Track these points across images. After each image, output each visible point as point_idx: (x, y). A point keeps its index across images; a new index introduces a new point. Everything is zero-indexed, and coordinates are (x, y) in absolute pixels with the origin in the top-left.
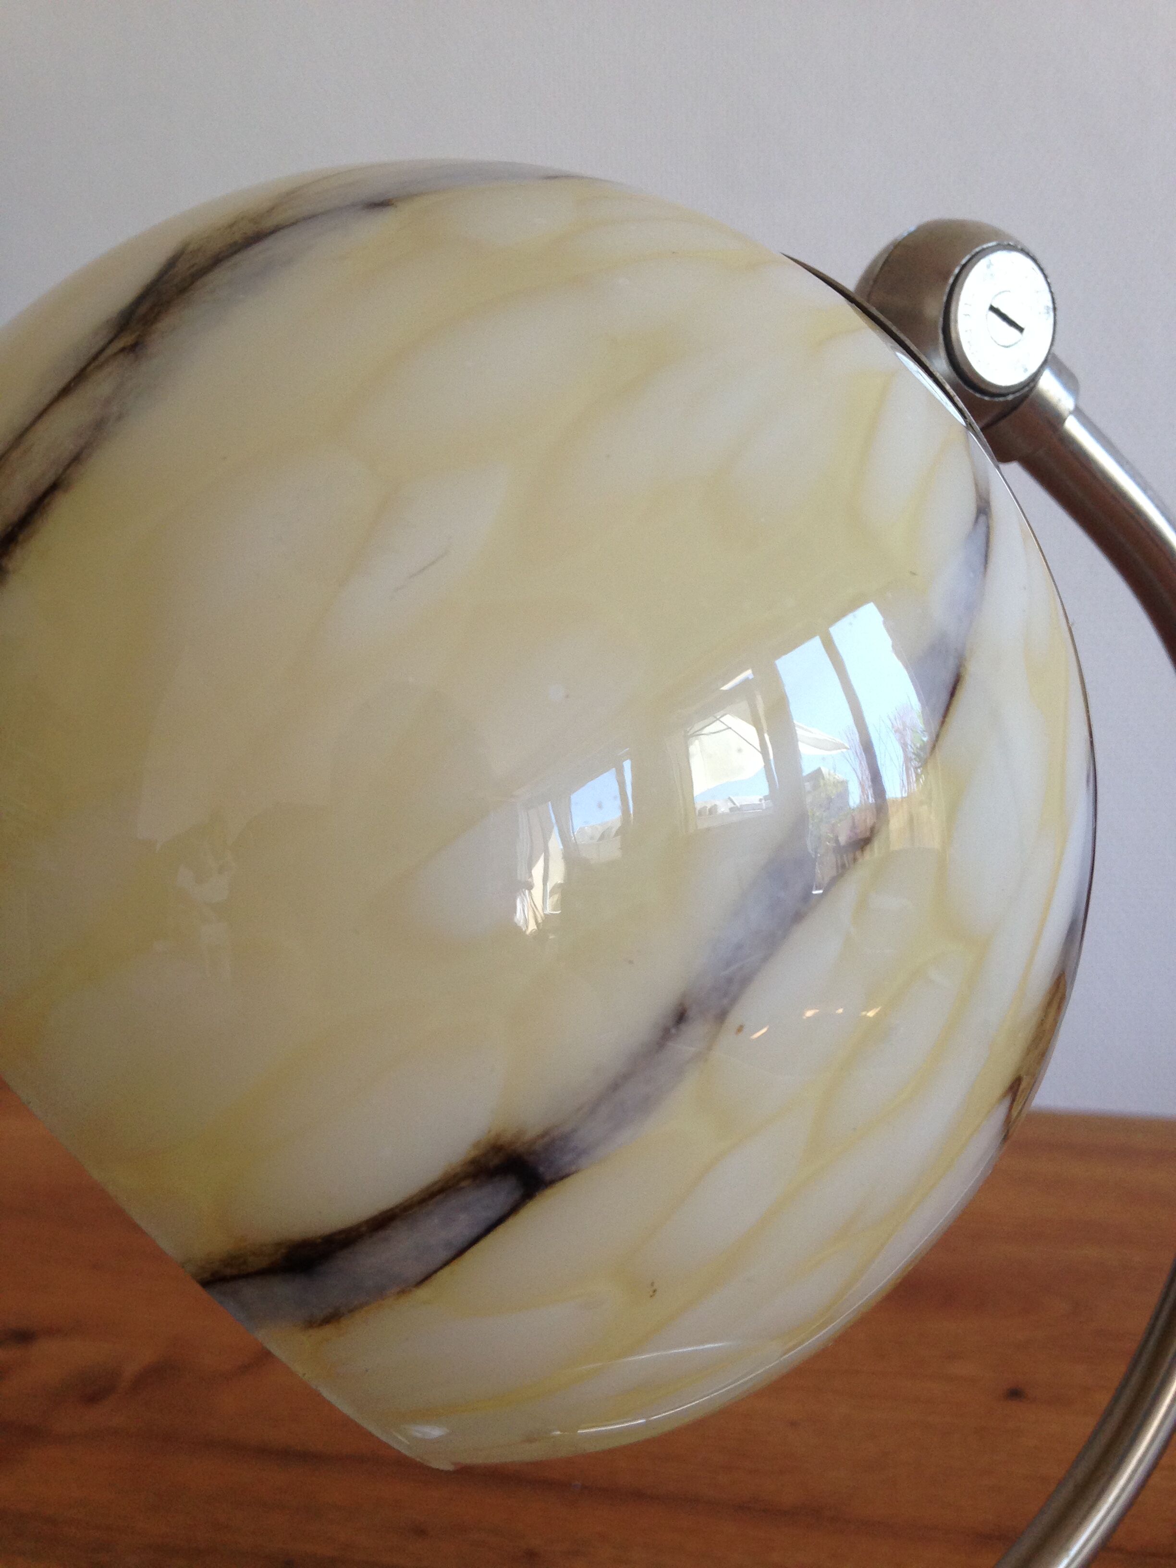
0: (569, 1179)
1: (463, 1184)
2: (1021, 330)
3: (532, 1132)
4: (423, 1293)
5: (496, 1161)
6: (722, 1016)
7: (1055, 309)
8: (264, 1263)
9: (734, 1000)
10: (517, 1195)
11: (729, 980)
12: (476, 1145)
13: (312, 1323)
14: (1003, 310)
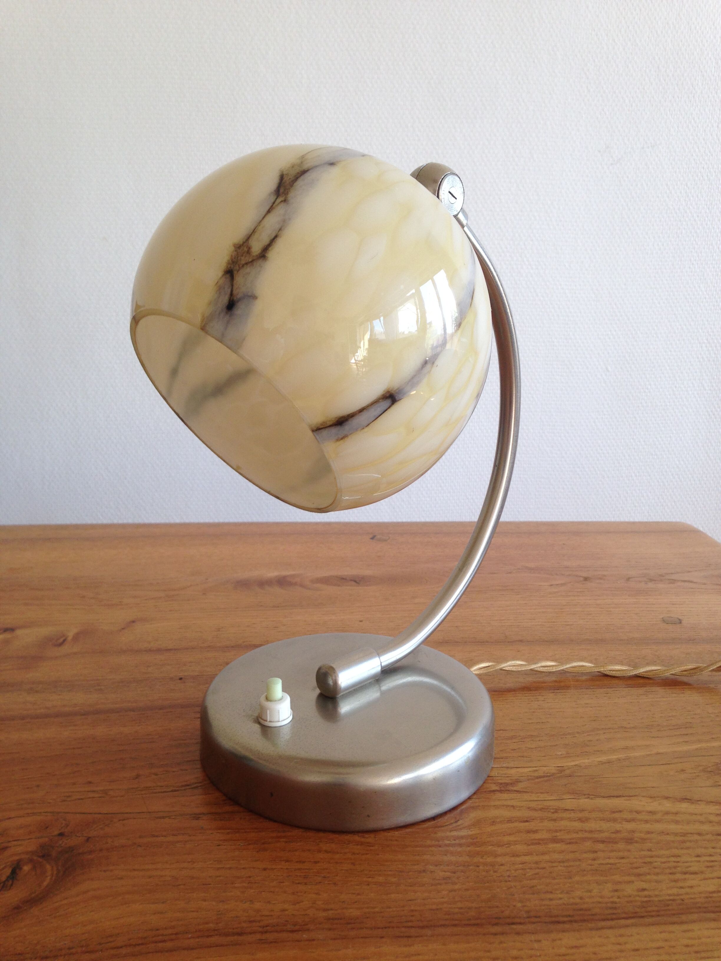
0: (401, 400)
1: (380, 400)
2: (456, 199)
3: (396, 388)
4: (366, 430)
5: (388, 395)
6: (433, 363)
7: (464, 193)
8: (331, 423)
9: (436, 359)
10: (390, 404)
11: (435, 355)
12: (384, 391)
13: (338, 440)
14: (452, 193)
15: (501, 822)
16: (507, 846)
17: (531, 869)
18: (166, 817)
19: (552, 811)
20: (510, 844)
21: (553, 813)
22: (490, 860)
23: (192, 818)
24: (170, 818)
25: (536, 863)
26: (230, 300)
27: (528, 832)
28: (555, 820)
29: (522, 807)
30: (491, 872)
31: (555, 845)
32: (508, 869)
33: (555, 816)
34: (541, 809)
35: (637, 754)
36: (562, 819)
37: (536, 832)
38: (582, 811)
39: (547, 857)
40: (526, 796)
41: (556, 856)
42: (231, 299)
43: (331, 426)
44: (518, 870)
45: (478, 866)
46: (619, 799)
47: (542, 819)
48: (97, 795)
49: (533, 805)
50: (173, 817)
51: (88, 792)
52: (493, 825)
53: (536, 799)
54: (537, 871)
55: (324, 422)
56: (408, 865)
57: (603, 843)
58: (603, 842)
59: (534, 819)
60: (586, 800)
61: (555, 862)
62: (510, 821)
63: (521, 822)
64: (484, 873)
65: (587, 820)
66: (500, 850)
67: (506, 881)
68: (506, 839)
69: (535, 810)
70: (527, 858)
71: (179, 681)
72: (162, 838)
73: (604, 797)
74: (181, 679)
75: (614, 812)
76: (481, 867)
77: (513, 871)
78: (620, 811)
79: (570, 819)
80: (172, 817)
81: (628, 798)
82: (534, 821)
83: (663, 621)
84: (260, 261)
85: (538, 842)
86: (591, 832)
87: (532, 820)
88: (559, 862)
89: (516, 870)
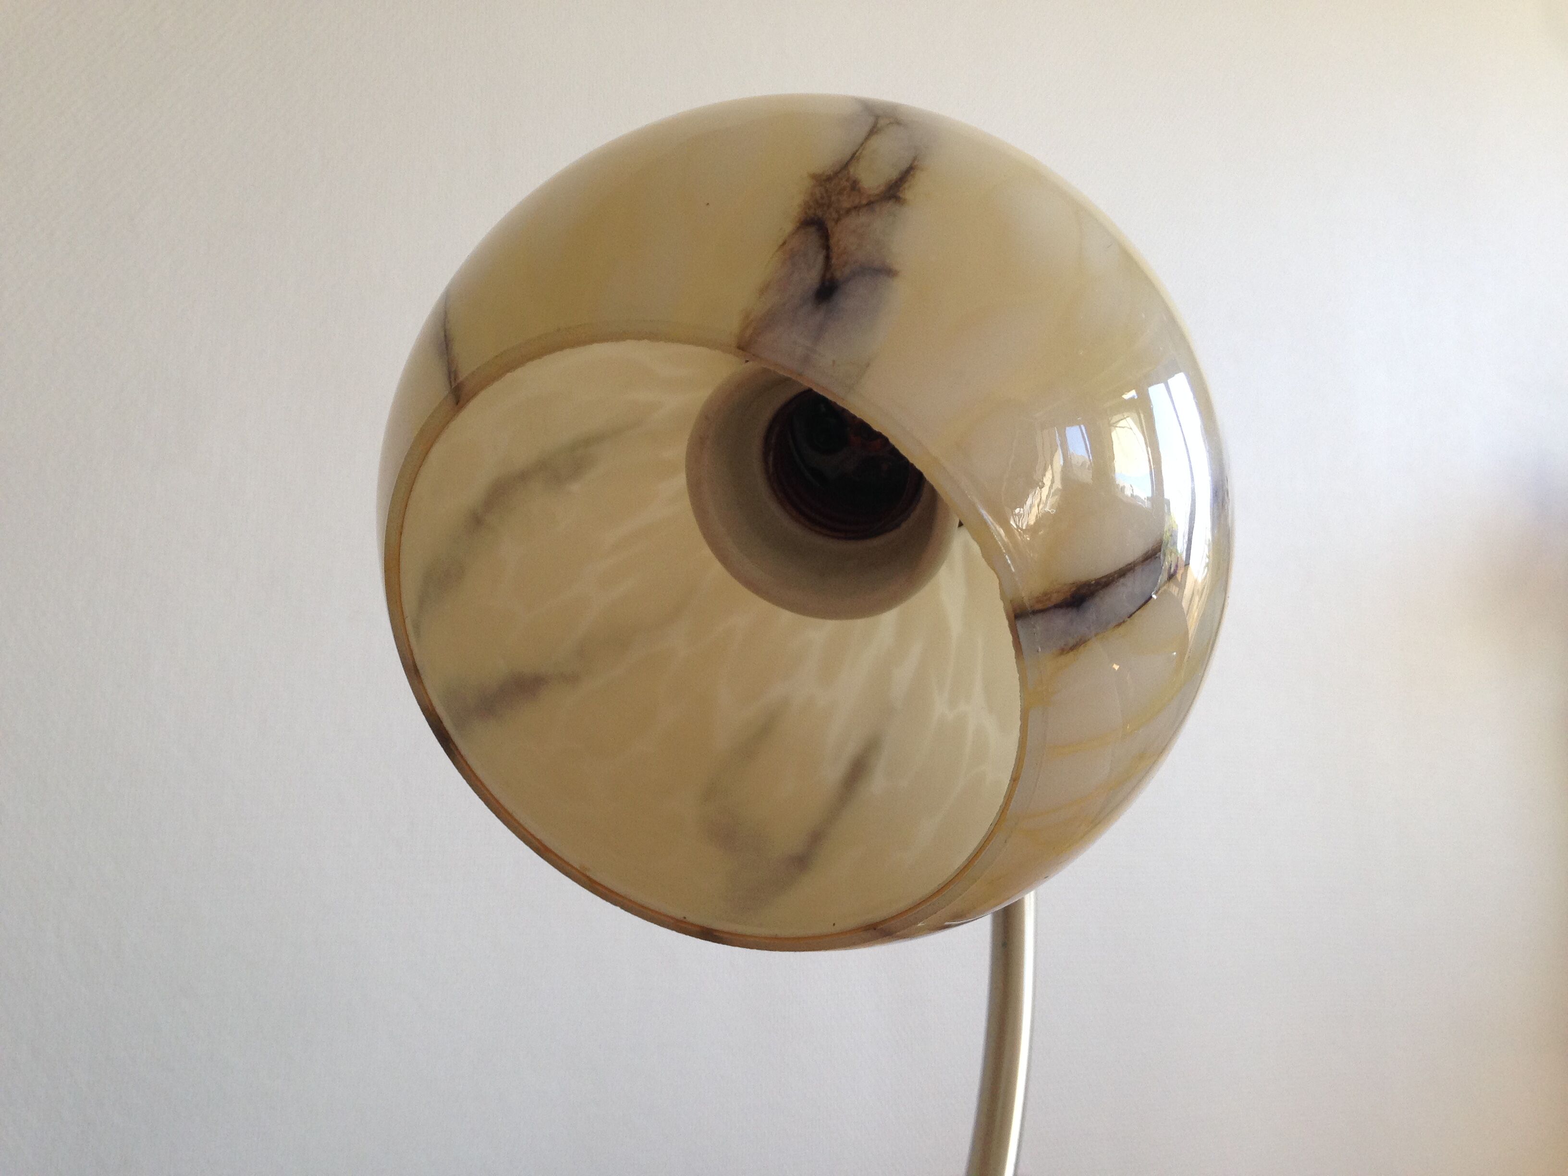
26: (823, 277)
42: (828, 276)
43: (1058, 606)
55: (1045, 594)
84: (890, 205)
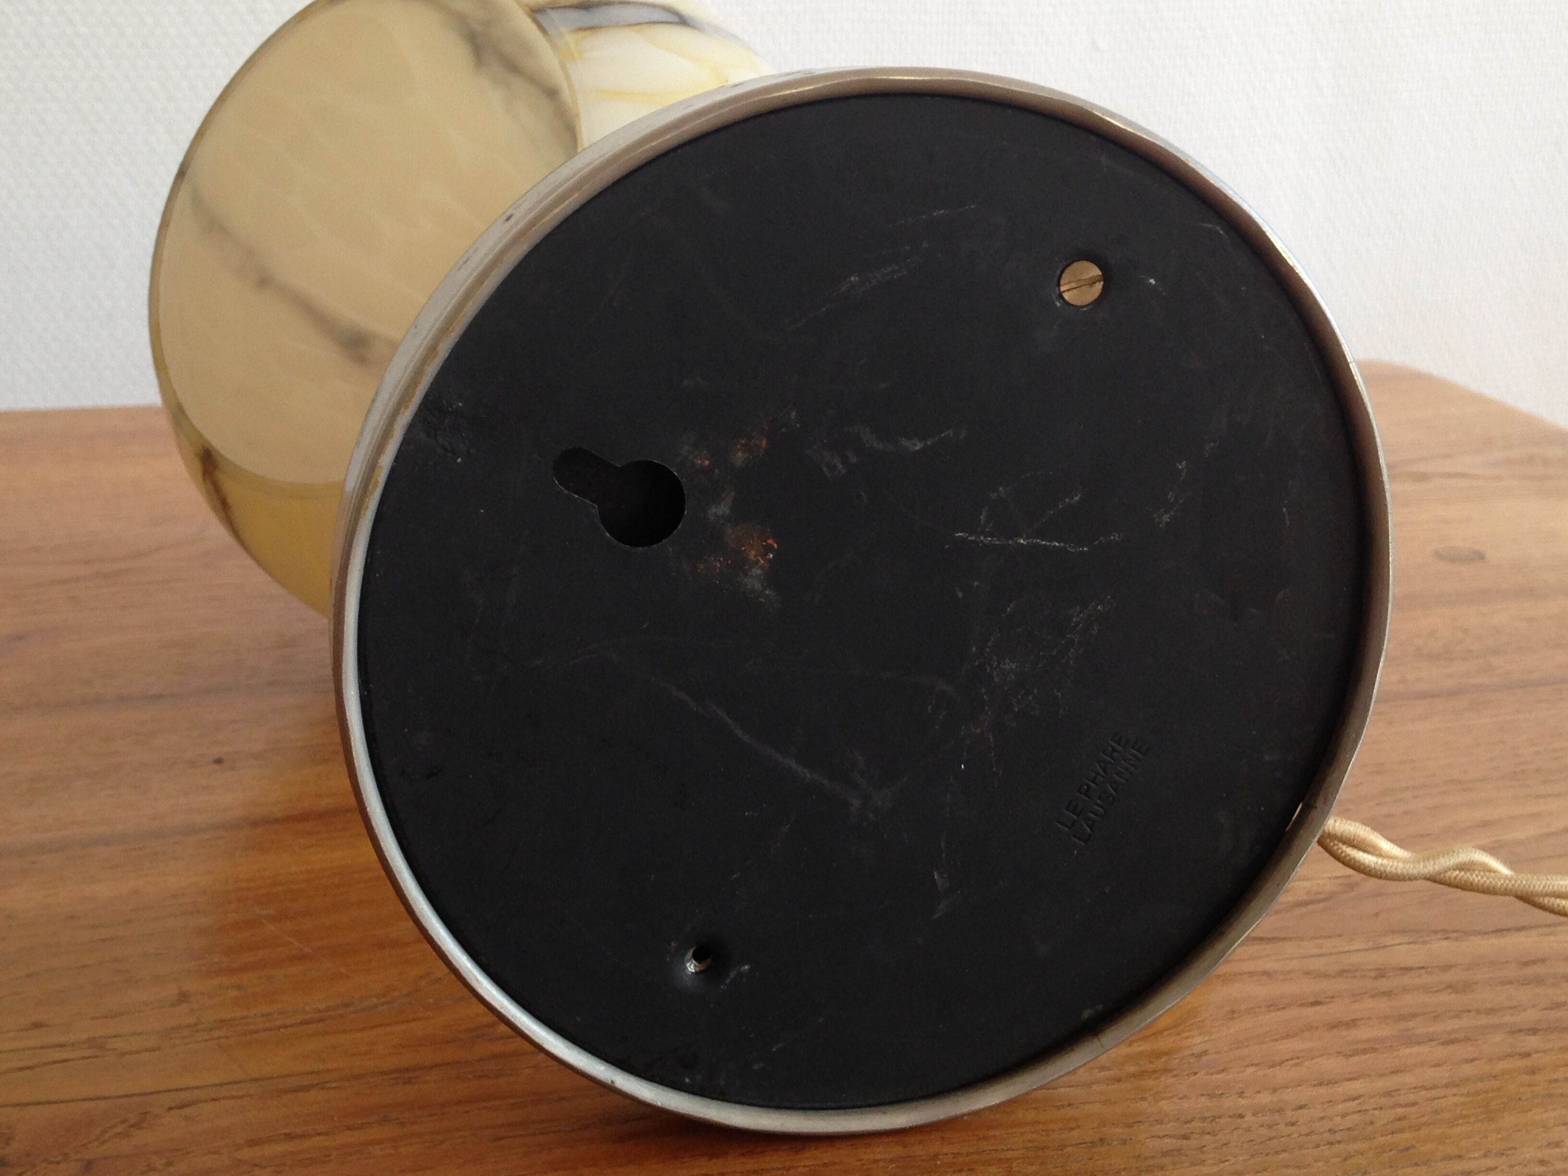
15: (1250, 1011)
16: (1292, 1062)
17: (1381, 1108)
18: (313, 1086)
19: (1372, 974)
20: (1298, 1058)
21: (1376, 978)
22: (1265, 1098)
23: (391, 1082)
24: (323, 1089)
25: (1388, 1094)
27: (1334, 1026)
28: (1388, 994)
29: (1290, 972)
30: (1282, 1127)
31: (1416, 1049)
32: (1322, 1115)
33: (1383, 984)
34: (1342, 973)
35: (1519, 835)
36: (1405, 990)
37: (1352, 1024)
38: (1447, 967)
39: (1409, 1079)
40: (1289, 948)
41: (1431, 1075)
44: (1348, 1114)
45: (1241, 1116)
46: (1524, 933)
47: (1356, 996)
48: (76, 1054)
49: (1317, 964)
50: (334, 1085)
51: (42, 1048)
52: (1233, 1019)
53: (1317, 951)
54: (1400, 1111)
56: (1054, 1131)
57: (1534, 1034)
58: (1534, 1031)
59: (1333, 997)
60: (1445, 943)
61: (1434, 1087)
62: (1273, 1006)
63: (1303, 1005)
64: (1264, 1131)
65: (1466, 987)
66: (1280, 1075)
67: (1331, 1144)
68: (1284, 1048)
69: (1326, 976)
70: (1356, 1087)
71: (217, 767)
72: (318, 1138)
73: (1485, 933)
74: (219, 761)
75: (1526, 964)
76: (1249, 1118)
77: (1338, 1119)
78: (1543, 961)
79: (1426, 989)
80: (329, 1085)
81: (1546, 930)
82: (1334, 1000)
83: (1439, 556)
85: (1370, 1048)
86: (1492, 1011)
87: (1329, 1000)
88: (1447, 1086)
89: (1344, 1116)
